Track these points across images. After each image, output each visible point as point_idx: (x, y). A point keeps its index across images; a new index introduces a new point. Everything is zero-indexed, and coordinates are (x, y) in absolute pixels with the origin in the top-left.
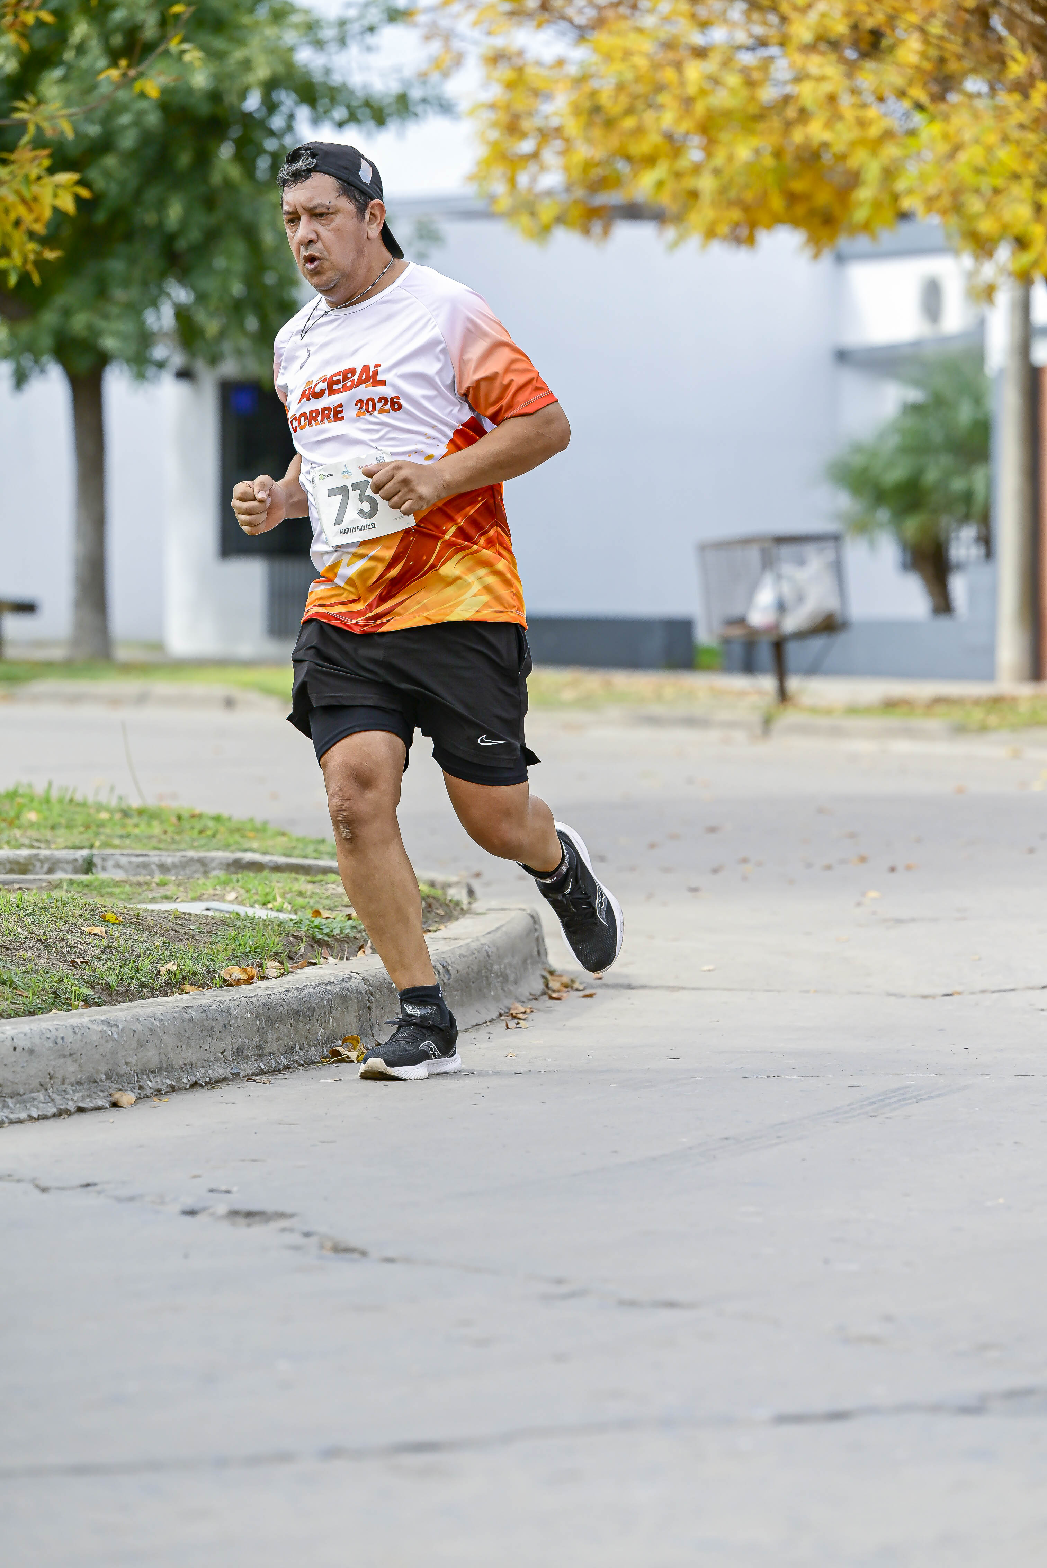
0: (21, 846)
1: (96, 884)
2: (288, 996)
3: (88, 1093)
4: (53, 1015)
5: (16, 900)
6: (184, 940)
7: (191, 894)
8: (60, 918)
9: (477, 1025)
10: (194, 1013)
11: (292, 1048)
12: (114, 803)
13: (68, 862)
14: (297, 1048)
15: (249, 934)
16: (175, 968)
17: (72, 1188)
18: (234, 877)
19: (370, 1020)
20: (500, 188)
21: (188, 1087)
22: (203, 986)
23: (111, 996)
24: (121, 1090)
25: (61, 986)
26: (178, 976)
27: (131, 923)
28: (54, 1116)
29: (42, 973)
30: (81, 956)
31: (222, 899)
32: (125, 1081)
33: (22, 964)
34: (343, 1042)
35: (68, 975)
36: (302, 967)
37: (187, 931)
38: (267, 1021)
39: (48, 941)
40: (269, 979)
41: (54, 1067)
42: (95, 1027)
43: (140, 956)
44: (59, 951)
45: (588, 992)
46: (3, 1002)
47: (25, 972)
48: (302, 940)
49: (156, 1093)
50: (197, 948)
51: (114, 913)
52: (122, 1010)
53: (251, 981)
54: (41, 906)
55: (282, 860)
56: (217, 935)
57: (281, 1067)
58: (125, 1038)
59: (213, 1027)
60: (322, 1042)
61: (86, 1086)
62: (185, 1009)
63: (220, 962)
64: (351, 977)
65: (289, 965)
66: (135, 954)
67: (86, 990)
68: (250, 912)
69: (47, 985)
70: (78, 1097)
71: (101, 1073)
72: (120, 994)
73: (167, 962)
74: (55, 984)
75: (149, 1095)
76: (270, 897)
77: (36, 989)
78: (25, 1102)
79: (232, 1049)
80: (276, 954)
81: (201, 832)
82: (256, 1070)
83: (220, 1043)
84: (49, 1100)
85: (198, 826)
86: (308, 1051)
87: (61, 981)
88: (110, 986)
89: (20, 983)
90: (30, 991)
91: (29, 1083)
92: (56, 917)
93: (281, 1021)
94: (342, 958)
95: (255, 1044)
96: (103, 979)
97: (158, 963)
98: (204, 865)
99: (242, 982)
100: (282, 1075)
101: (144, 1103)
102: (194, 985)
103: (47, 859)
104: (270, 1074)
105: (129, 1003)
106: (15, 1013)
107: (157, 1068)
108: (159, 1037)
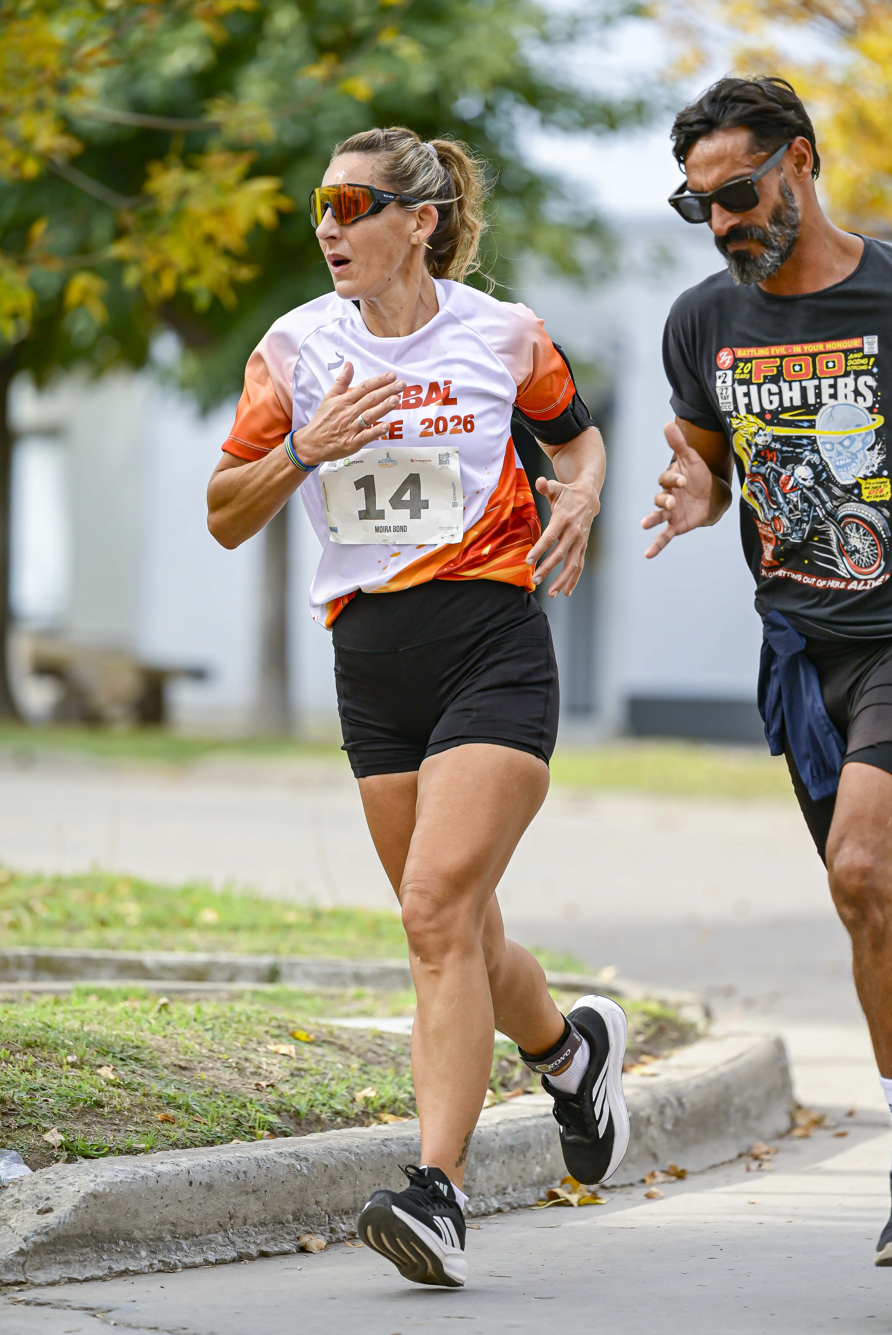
0: (197, 949)
1: (284, 996)
2: (501, 1129)
3: (273, 1235)
4: (235, 1146)
5: (193, 1013)
6: (383, 1062)
7: (391, 1010)
8: (244, 1034)
9: (714, 1166)
10: (394, 1146)
11: (505, 1189)
12: (303, 903)
13: (250, 968)
14: (510, 1189)
16: (373, 1094)
22: (405, 1115)
23: (300, 1125)
24: (310, 1233)
25: (243, 1112)
26: (377, 1104)
27: (324, 1042)
28: (234, 1261)
30: (267, 1078)
32: (315, 1222)
33: (201, 1087)
34: (558, 1184)
35: (251, 1100)
36: (517, 1096)
37: (387, 1053)
38: (476, 1157)
39: (230, 1061)
41: (234, 1205)
42: (282, 1160)
43: (334, 1079)
44: (242, 1072)
45: (840, 1130)
46: (178, 1130)
47: (202, 1096)
49: (349, 1237)
50: (398, 1073)
51: (304, 1030)
52: (313, 1141)
54: (221, 1019)
57: (492, 1210)
60: (538, 1182)
61: (270, 1227)
62: (384, 1142)
65: (503, 1094)
66: (328, 1078)
67: (273, 1118)
69: (228, 1111)
70: (261, 1240)
71: (288, 1213)
72: (309, 1123)
73: (364, 1087)
74: (236, 1109)
75: (342, 1239)
77: (216, 1115)
78: (201, 1244)
84: (228, 1242)
86: (522, 1193)
87: (244, 1107)
88: (299, 1114)
89: (197, 1108)
90: (209, 1117)
91: (206, 1222)
92: (239, 1033)
93: (492, 1157)
96: (292, 1106)
97: (354, 1089)
100: (493, 1218)
101: (336, 1248)
102: (395, 1114)
103: (226, 965)
104: (479, 1218)
105: (321, 1134)
106: (191, 1142)
107: (351, 1208)
108: (355, 1173)
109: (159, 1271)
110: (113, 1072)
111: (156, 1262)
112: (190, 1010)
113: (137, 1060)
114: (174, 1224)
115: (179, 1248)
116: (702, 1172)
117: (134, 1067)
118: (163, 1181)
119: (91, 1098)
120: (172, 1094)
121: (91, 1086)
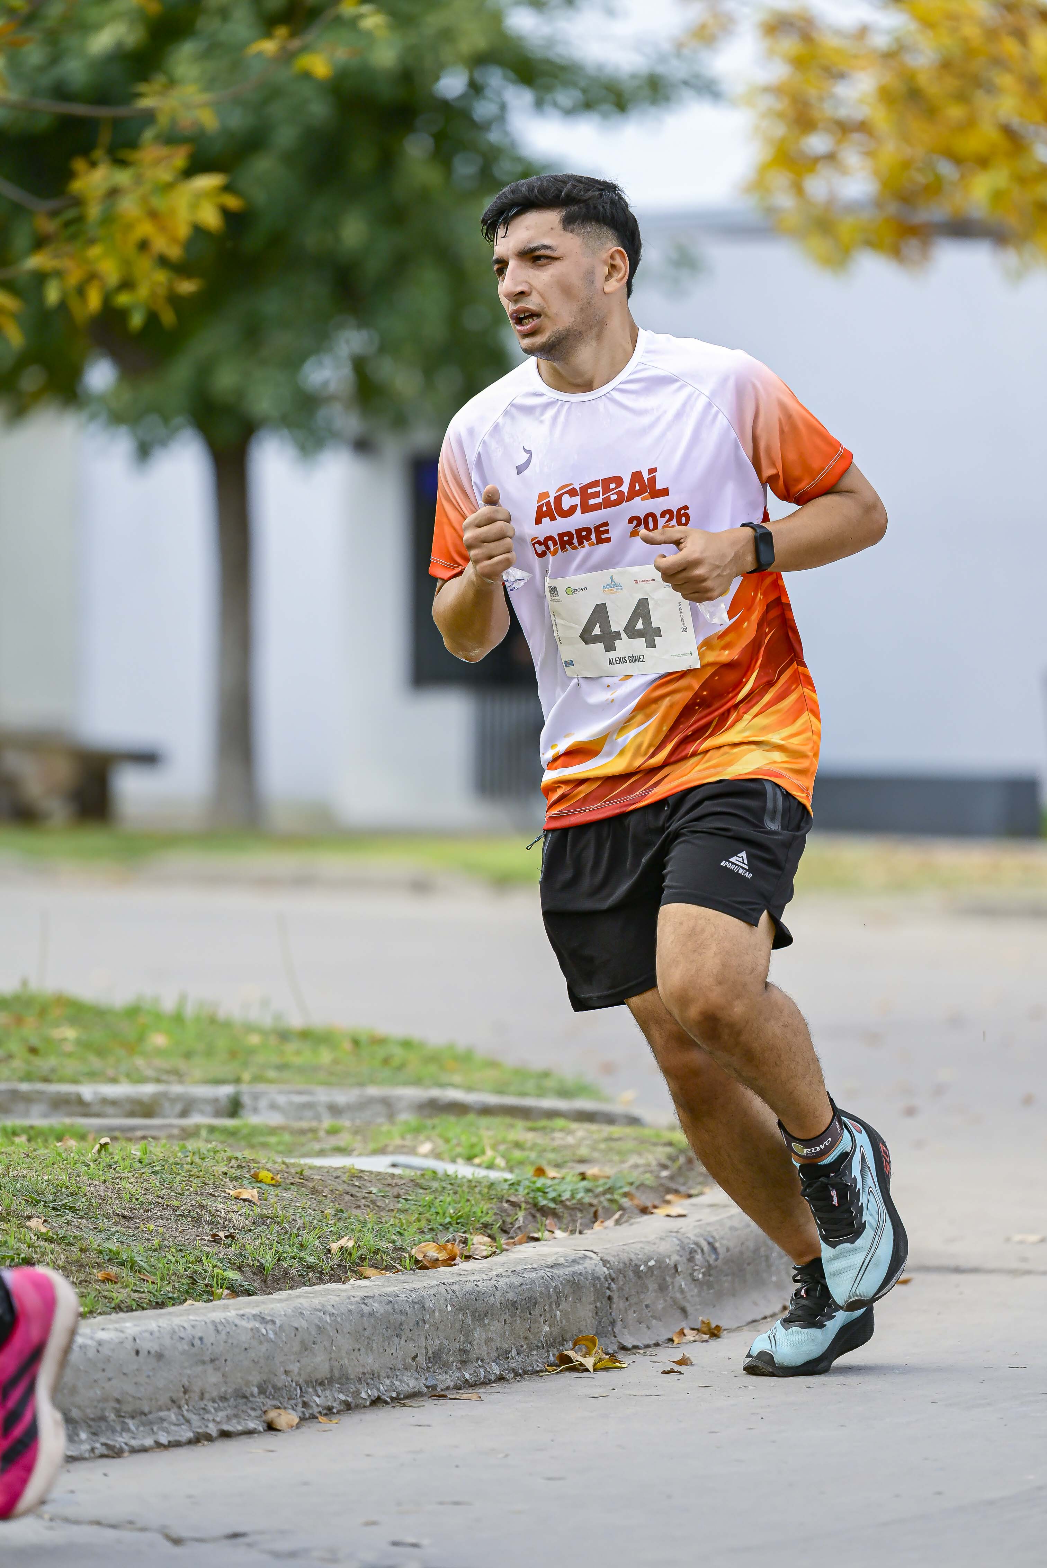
0: (144, 1080)
1: (245, 1131)
2: (502, 1282)
3: (235, 1411)
4: (189, 1307)
5: (138, 1153)
6: (362, 1207)
7: (372, 1146)
8: (198, 1177)
9: (754, 1321)
10: (376, 1305)
11: (507, 1352)
12: (267, 1022)
13: (206, 1101)
14: (514, 1352)
15: (449, 1199)
16: (351, 1244)
17: (214, 1540)
18: (429, 1122)
19: (611, 1314)
20: (785, 201)
21: (368, 1403)
22: (388, 1268)
23: (265, 1282)
24: (279, 1408)
25: (198, 1268)
26: (356, 1255)
27: (292, 1184)
28: (190, 1442)
29: (174, 1250)
30: (225, 1228)
31: (413, 1151)
32: (285, 1395)
33: (147, 1239)
34: (575, 1344)
35: (208, 1253)
36: (520, 1244)
37: (367, 1195)
38: (473, 1316)
39: (182, 1208)
40: (476, 1259)
41: (189, 1376)
42: (244, 1323)
43: (304, 1228)
44: (197, 1221)
46: (121, 1290)
47: (150, 1250)
48: (520, 1207)
49: (325, 1411)
50: (380, 1218)
51: (268, 1170)
52: (280, 1301)
53: (453, 1263)
54: (171, 1160)
55: (492, 1099)
56: (406, 1200)
57: (493, 1378)
58: (284, 1339)
59: (401, 1324)
60: (547, 1344)
61: (232, 1402)
62: (364, 1300)
63: (411, 1235)
64: (586, 1257)
65: (503, 1240)
66: (297, 1226)
67: (232, 1274)
68: (451, 1169)
69: (181, 1267)
70: (222, 1417)
71: (253, 1385)
72: (277, 1280)
73: (340, 1237)
74: (190, 1265)
75: (316, 1415)
76: (477, 1150)
77: (165, 1272)
78: (151, 1423)
79: (427, 1353)
80: (486, 1226)
81: (386, 1061)
82: (459, 1382)
83: (412, 1345)
84: (183, 1421)
85: (381, 1053)
86: (528, 1356)
87: (199, 1262)
88: (264, 1269)
89: (145, 1265)
90: (158, 1275)
91: (156, 1399)
92: (192, 1175)
93: (492, 1315)
94: (573, 1232)
95: (458, 1346)
96: (255, 1259)
97: (328, 1238)
98: (389, 1106)
99: (440, 1263)
100: (494, 1388)
101: (310, 1425)
102: (376, 1267)
103: (178, 1098)
104: (478, 1387)
105: (290, 1292)
106: (138, 1305)
107: (327, 1379)
108: (330, 1336)
109: (102, 1456)
110: (45, 1224)
111: (98, 1445)
112: (136, 1150)
113: (72, 1209)
114: (118, 1401)
115: (125, 1429)
116: (739, 1329)
117: (69, 1218)
118: (105, 1350)
119: (19, 1255)
120: (114, 1249)
121: (19, 1241)
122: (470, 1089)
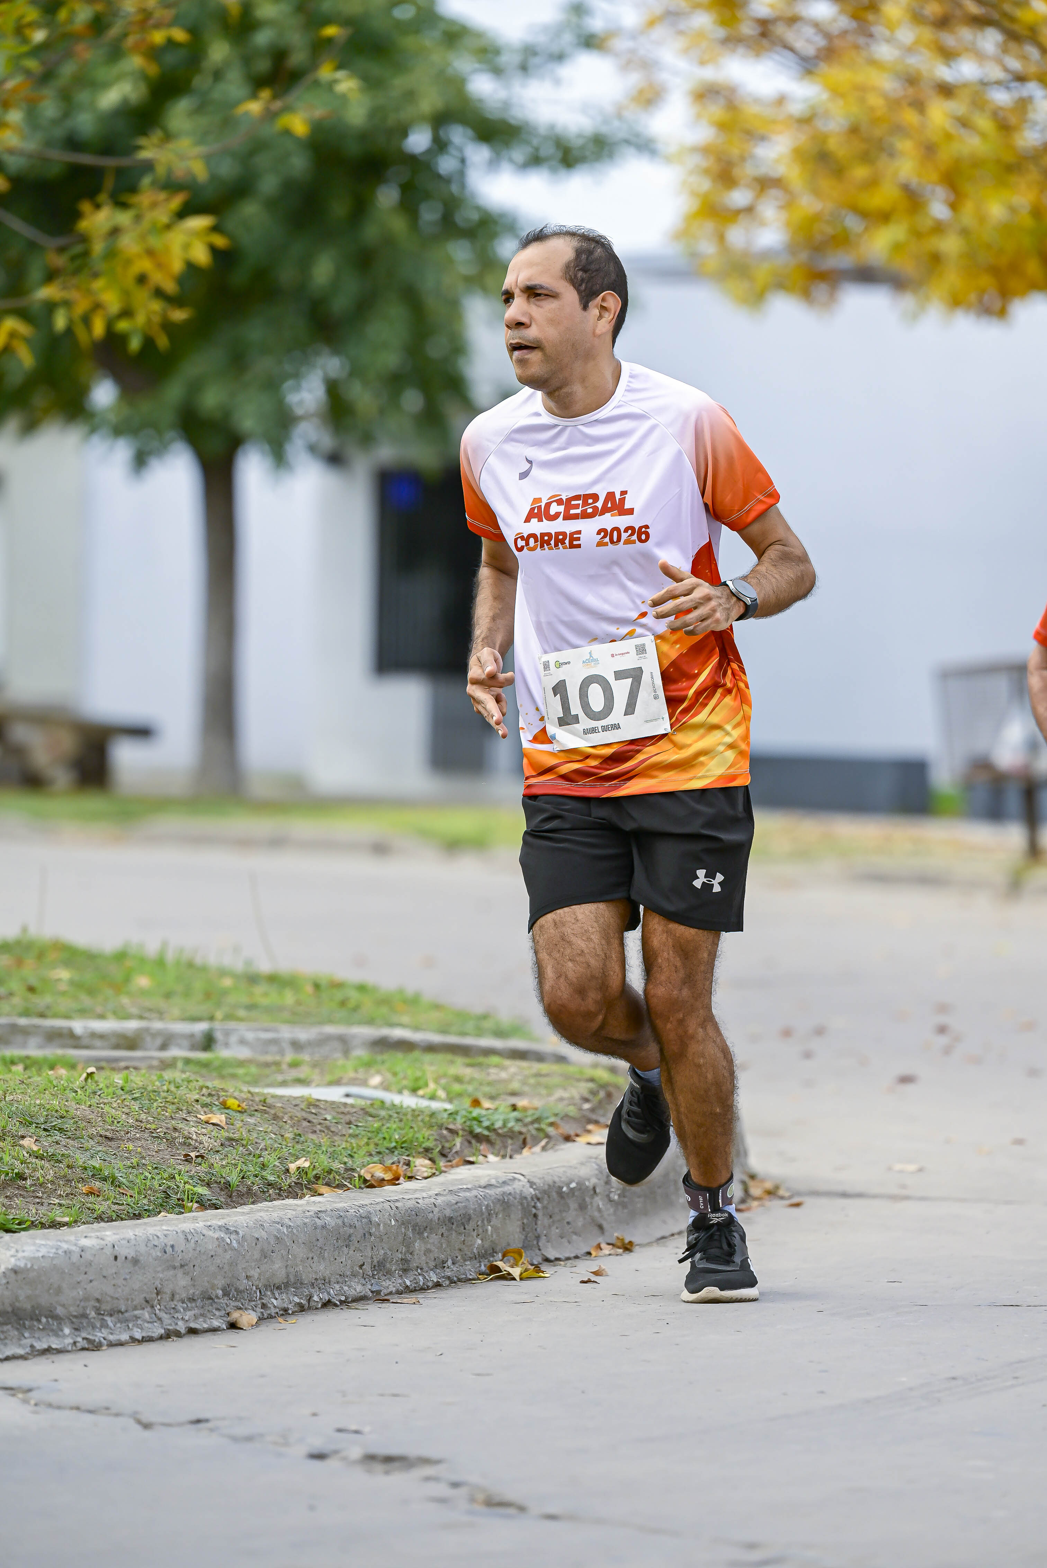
0: (128, 1017)
1: (217, 1063)
2: (440, 1200)
3: (202, 1311)
4: (162, 1219)
5: (120, 1082)
6: (318, 1132)
7: (328, 1078)
8: (173, 1103)
9: (663, 1238)
10: (328, 1219)
11: (444, 1262)
12: (239, 966)
13: (184, 1037)
14: (450, 1262)
15: (394, 1126)
16: (307, 1164)
17: (180, 1425)
18: (379, 1058)
19: (536, 1230)
20: (708, 247)
21: (320, 1306)
22: (340, 1186)
23: (230, 1197)
24: (240, 1309)
25: (172, 1184)
26: (311, 1174)
27: (256, 1110)
28: (161, 1338)
29: (150, 1168)
30: (196, 1148)
31: (364, 1083)
32: (246, 1298)
33: (127, 1158)
34: (504, 1256)
35: (180, 1172)
36: (457, 1166)
37: (322, 1121)
38: (414, 1230)
39: (158, 1131)
40: (417, 1179)
41: (161, 1280)
42: (211, 1233)
43: (266, 1150)
44: (171, 1142)
45: (795, 1200)
46: (103, 1203)
47: (129, 1167)
48: (457, 1134)
49: (281, 1312)
50: (333, 1142)
51: (235, 1098)
52: (244, 1214)
53: (397, 1182)
54: (150, 1088)
55: (436, 1038)
56: (357, 1126)
57: (430, 1284)
58: (246, 1248)
59: (350, 1236)
60: (479, 1255)
61: (199, 1302)
62: (318, 1214)
63: (359, 1159)
64: (515, 1179)
65: (442, 1163)
66: (260, 1148)
67: (201, 1190)
68: (397, 1099)
69: (156, 1183)
70: (190, 1316)
71: (218, 1288)
72: (241, 1195)
73: (298, 1158)
74: (164, 1181)
75: (274, 1315)
76: (421, 1083)
77: (142, 1187)
78: (127, 1320)
79: (372, 1262)
80: (427, 1150)
81: (343, 1003)
82: (401, 1288)
83: (358, 1254)
84: (156, 1319)
85: (339, 995)
86: (462, 1266)
87: (172, 1178)
88: (230, 1185)
89: (124, 1181)
90: (136, 1190)
91: (132, 1299)
92: (168, 1102)
93: (430, 1229)
94: (504, 1157)
95: (400, 1256)
96: (222, 1177)
97: (287, 1159)
98: (345, 1043)
99: (385, 1183)
100: (431, 1293)
101: (268, 1324)
102: (329, 1186)
103: (159, 1033)
104: (417, 1293)
105: (252, 1206)
106: (117, 1215)
107: (283, 1283)
108: (287, 1246)
109: (83, 1349)
110: (36, 1143)
111: (79, 1339)
112: (118, 1079)
113: (61, 1130)
114: (98, 1300)
115: (104, 1325)
116: (649, 1244)
117: (58, 1138)
118: (87, 1256)
119: (14, 1170)
120: (97, 1166)
121: (13, 1157)
122: (416, 1028)
